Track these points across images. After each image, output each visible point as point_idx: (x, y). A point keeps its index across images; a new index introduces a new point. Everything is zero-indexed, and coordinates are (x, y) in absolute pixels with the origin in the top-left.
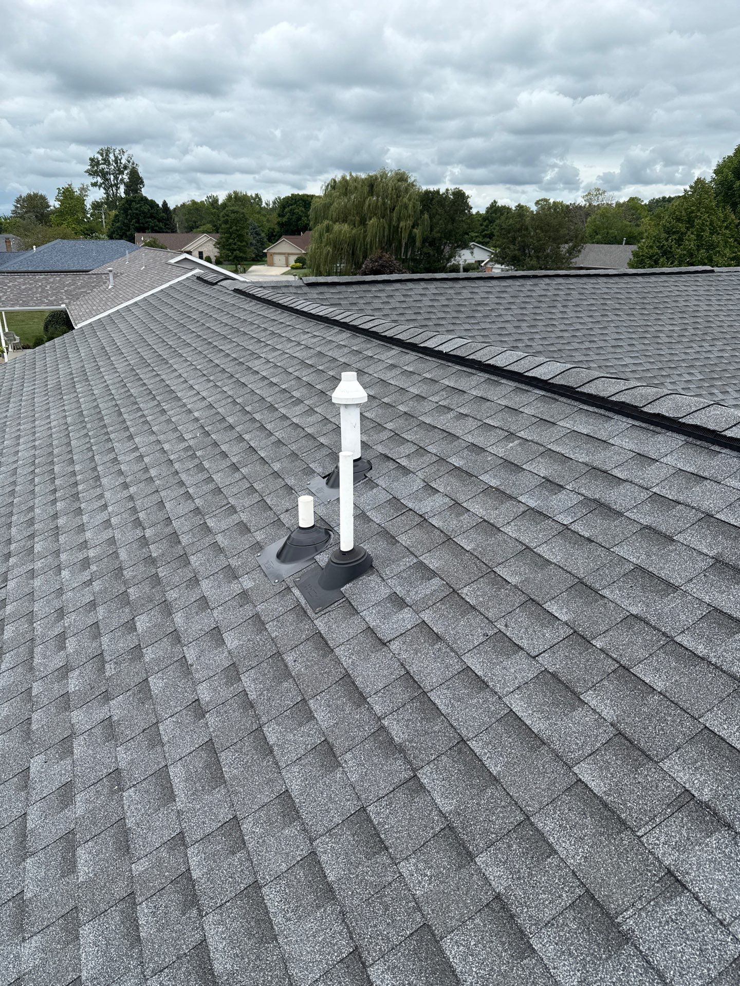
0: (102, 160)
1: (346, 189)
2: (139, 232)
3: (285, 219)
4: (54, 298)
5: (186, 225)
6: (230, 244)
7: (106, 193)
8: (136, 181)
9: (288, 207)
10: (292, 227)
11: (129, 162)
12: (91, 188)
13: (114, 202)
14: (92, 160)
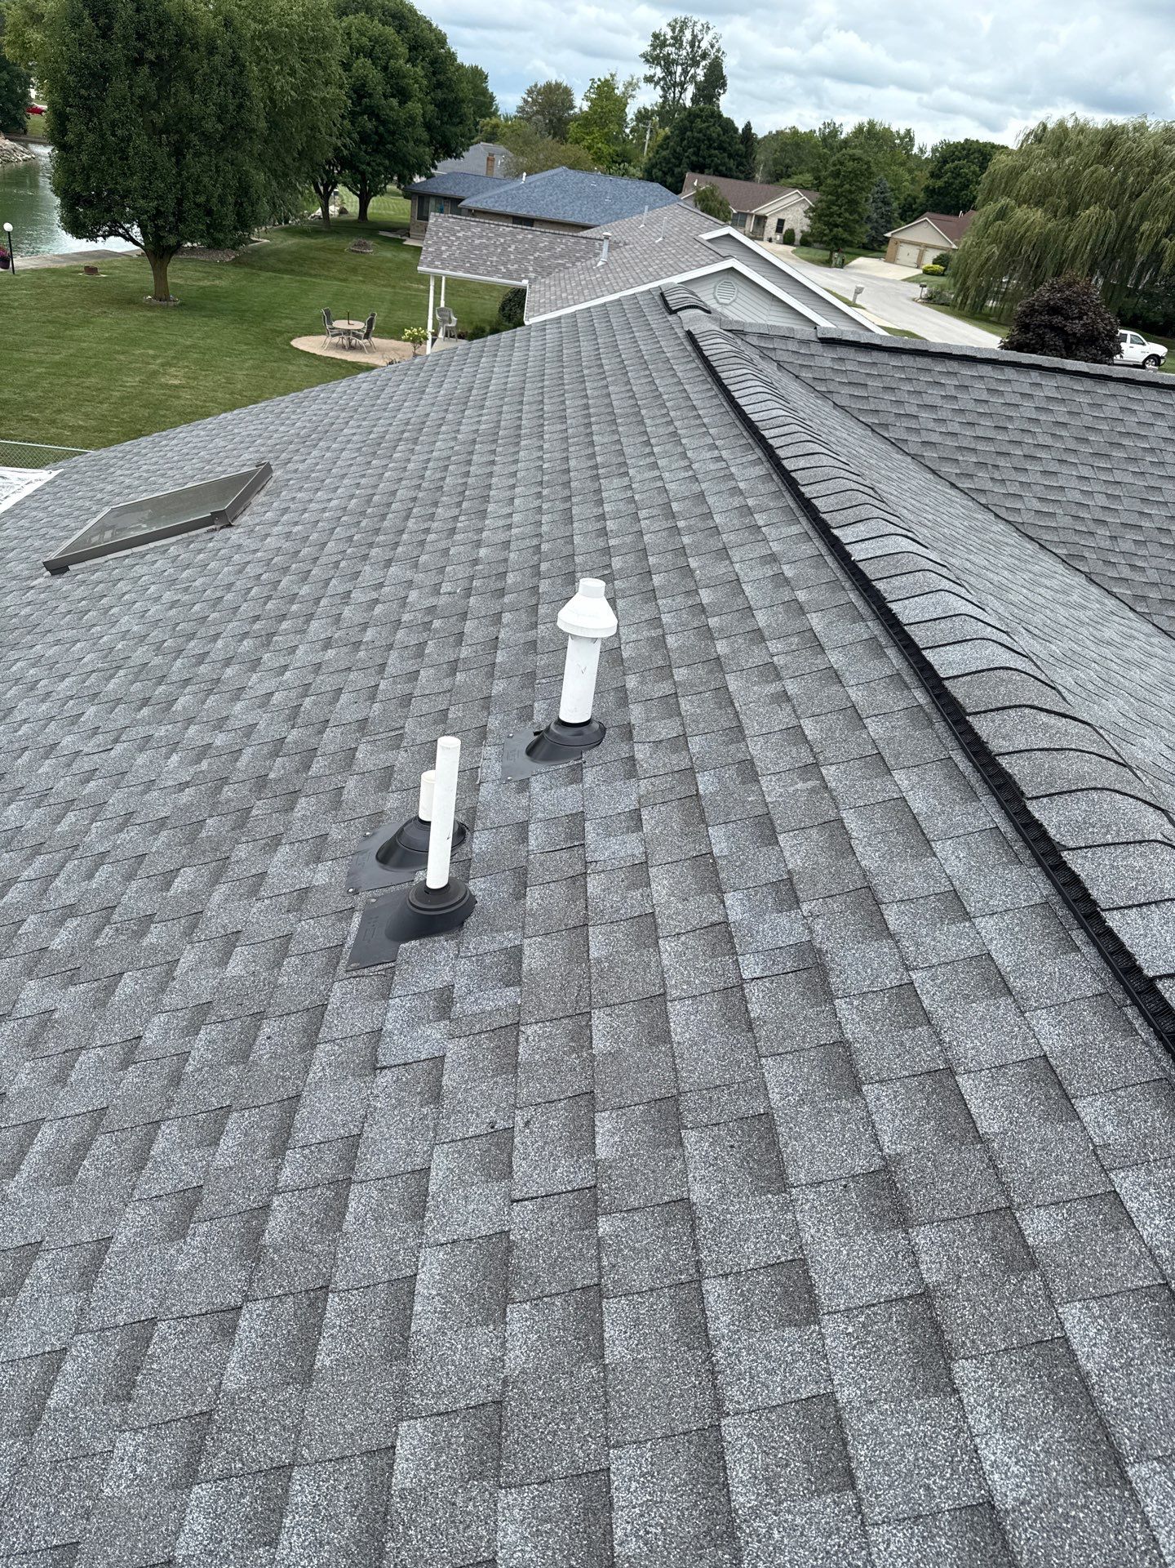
0: (672, 38)
1: (1062, 144)
2: (693, 170)
3: (940, 183)
4: (516, 266)
5: (773, 168)
6: (831, 215)
7: (664, 97)
8: (715, 80)
9: (953, 161)
10: (947, 199)
11: (712, 46)
12: (642, 84)
13: (671, 113)
14: (656, 36)
